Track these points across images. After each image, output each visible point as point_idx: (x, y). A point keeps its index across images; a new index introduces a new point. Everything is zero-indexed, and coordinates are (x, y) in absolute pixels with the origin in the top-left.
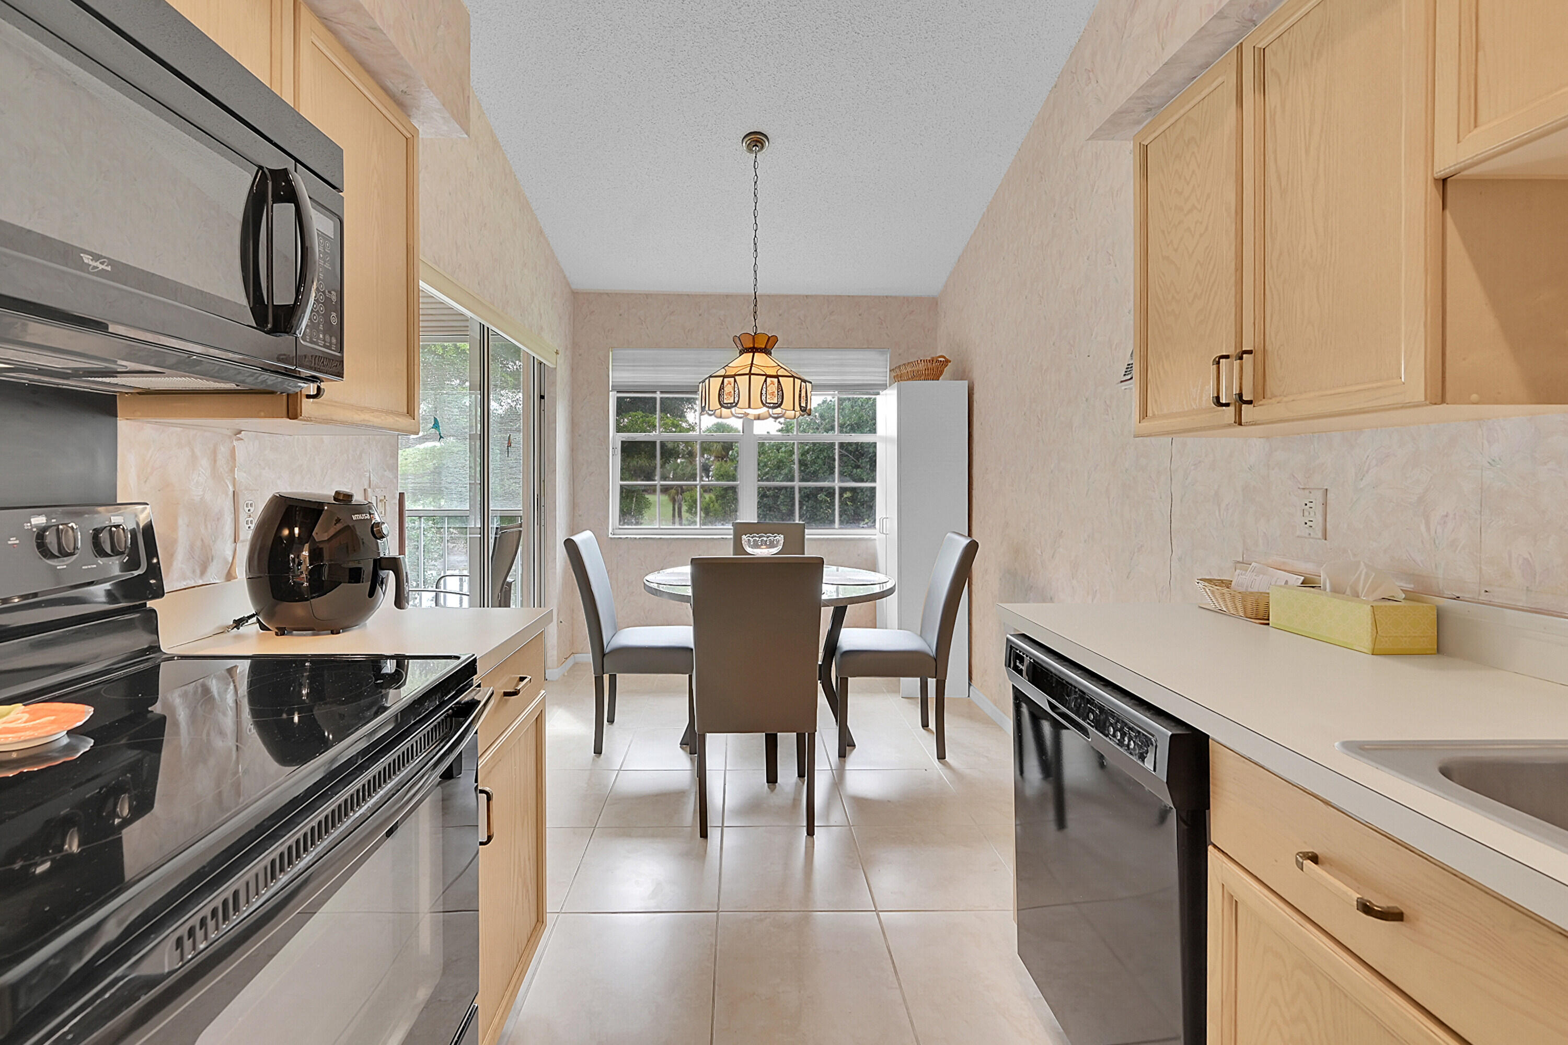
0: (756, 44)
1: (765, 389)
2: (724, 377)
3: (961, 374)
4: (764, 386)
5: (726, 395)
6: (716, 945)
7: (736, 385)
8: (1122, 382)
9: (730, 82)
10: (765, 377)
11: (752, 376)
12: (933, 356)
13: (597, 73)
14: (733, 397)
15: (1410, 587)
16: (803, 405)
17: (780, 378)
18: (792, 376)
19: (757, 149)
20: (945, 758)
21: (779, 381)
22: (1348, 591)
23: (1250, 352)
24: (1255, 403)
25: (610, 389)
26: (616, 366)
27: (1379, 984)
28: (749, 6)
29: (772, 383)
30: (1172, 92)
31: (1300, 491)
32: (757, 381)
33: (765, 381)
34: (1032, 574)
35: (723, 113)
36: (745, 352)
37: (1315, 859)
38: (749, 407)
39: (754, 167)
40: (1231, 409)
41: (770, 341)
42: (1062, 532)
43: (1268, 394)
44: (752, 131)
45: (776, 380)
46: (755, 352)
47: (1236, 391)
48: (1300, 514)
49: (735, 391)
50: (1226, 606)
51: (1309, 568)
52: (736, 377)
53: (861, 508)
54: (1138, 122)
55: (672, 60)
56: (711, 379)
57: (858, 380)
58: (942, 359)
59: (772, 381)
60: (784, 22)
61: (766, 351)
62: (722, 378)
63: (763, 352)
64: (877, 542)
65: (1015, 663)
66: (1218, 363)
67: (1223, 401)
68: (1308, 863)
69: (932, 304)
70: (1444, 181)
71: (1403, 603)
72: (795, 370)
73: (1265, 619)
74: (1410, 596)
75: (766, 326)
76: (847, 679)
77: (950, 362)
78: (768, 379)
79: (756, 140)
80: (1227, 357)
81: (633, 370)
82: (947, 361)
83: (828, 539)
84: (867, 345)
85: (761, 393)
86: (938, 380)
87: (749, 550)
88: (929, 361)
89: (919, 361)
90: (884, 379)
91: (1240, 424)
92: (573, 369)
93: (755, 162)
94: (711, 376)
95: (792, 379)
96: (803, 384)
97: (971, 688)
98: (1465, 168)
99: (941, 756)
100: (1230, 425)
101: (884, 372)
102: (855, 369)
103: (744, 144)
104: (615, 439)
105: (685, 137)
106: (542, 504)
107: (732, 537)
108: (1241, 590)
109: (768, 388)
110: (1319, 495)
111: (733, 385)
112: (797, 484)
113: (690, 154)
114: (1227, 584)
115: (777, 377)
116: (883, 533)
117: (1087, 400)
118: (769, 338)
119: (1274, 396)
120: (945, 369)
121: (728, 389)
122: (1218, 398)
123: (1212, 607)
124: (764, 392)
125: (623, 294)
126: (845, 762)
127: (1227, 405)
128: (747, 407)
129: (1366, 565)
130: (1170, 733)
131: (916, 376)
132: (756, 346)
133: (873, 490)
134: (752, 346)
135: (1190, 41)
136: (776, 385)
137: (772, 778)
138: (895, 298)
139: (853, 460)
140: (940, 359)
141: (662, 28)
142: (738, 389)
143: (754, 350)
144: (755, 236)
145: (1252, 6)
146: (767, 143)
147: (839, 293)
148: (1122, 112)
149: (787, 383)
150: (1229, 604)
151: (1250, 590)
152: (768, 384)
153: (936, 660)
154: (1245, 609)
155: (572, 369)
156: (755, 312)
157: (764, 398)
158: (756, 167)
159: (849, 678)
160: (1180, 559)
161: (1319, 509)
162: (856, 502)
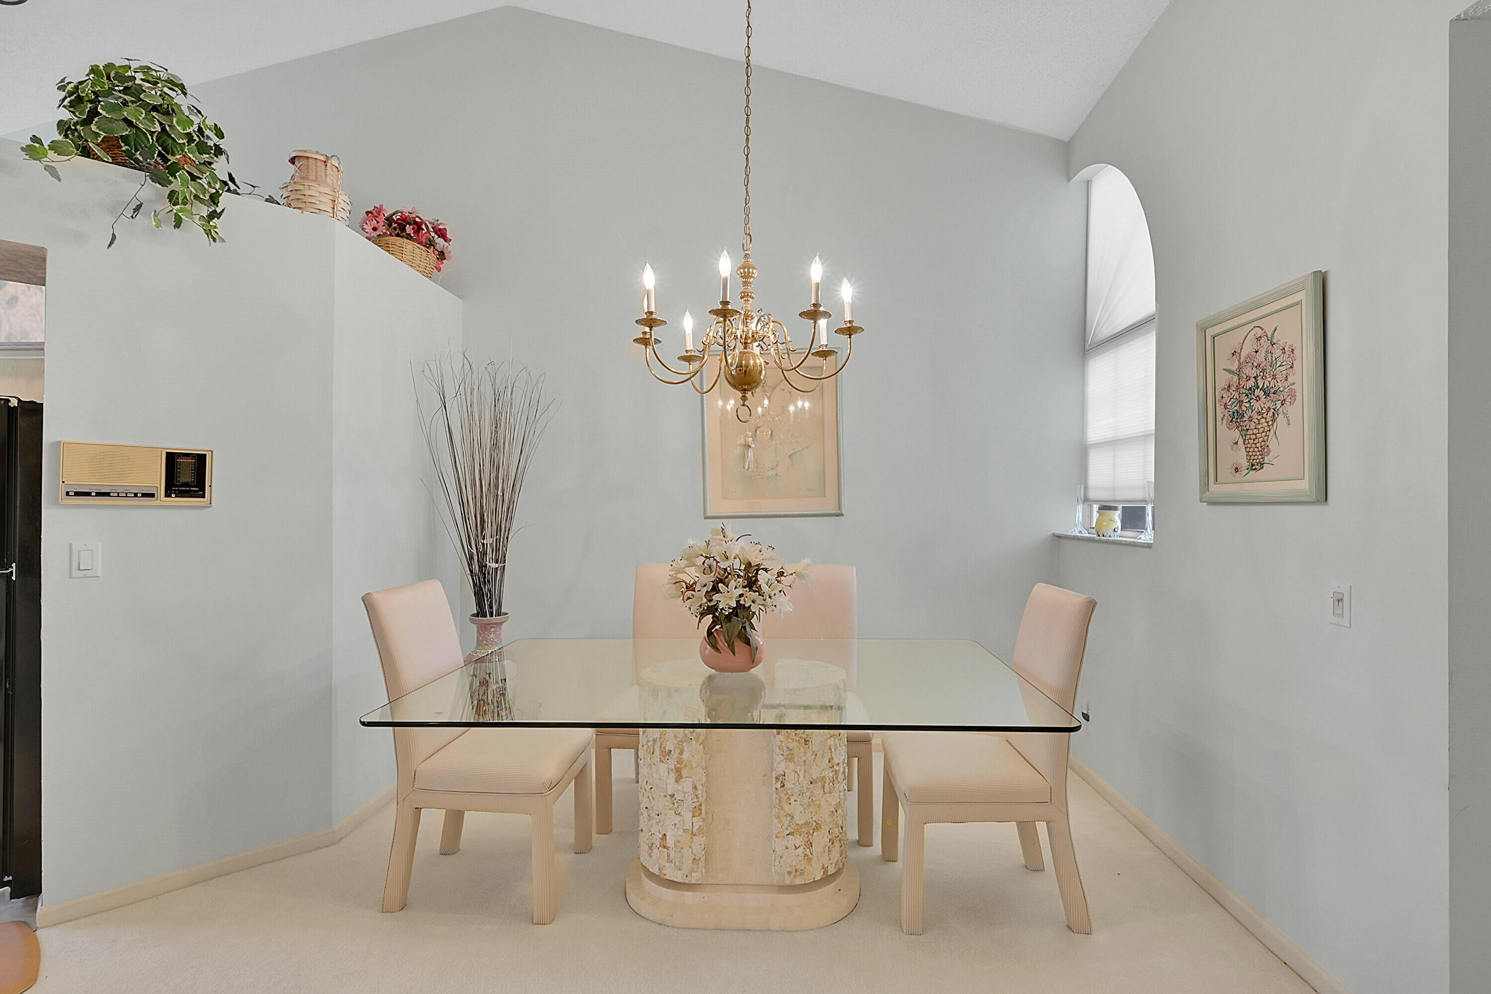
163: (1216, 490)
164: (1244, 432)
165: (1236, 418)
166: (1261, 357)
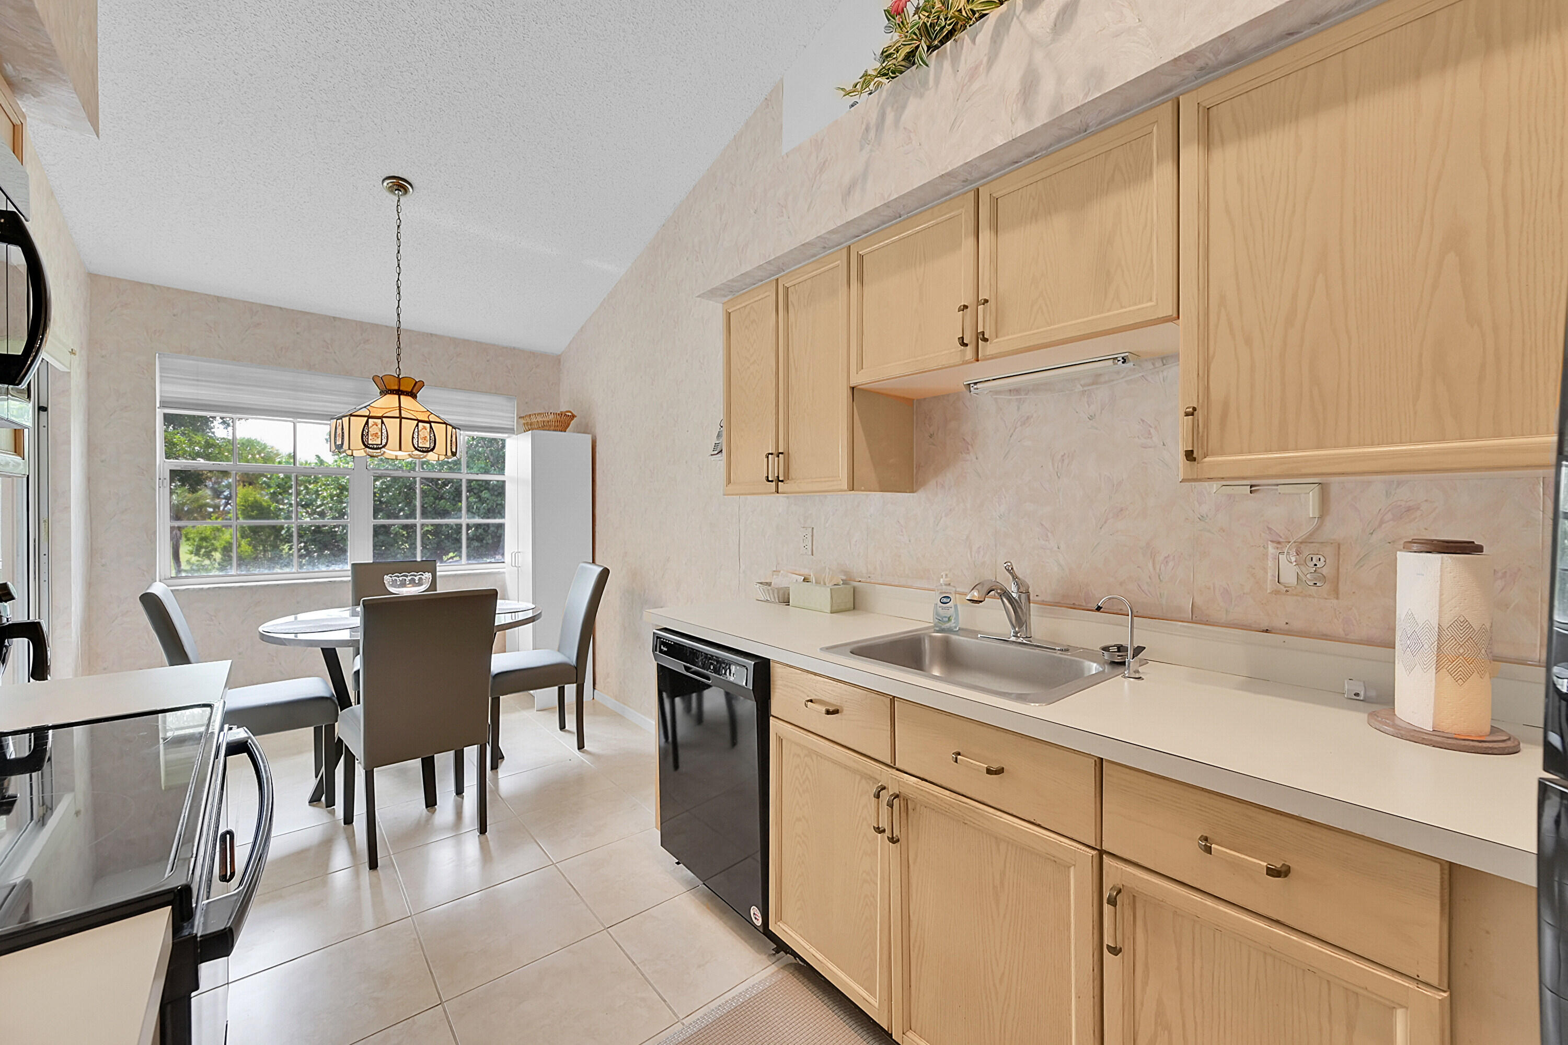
0: (413, 106)
1: (417, 434)
2: (369, 417)
3: (585, 429)
4: (416, 430)
5: (372, 436)
6: (419, 938)
7: (384, 427)
8: (712, 455)
9: (379, 127)
10: (416, 422)
11: (398, 420)
12: (562, 410)
13: (204, 59)
14: (380, 439)
15: (844, 578)
16: (454, 450)
17: (432, 424)
18: (445, 423)
19: (400, 193)
20: (584, 747)
21: (431, 427)
22: (822, 583)
23: (782, 453)
24: (785, 482)
25: (158, 405)
26: (165, 377)
27: (832, 744)
28: (412, 74)
29: (425, 428)
30: (744, 287)
31: (802, 529)
32: (408, 426)
33: (417, 425)
34: (647, 591)
35: (365, 150)
36: (389, 394)
37: (811, 701)
38: (400, 449)
39: (397, 211)
40: (774, 483)
41: (417, 385)
42: (669, 558)
43: (790, 478)
44: (396, 175)
45: (428, 425)
46: (401, 394)
47: (776, 475)
48: (802, 541)
49: (382, 433)
50: (770, 597)
51: (806, 572)
52: (384, 419)
53: (446, 541)
54: (725, 296)
55: (312, 84)
56: (352, 418)
57: (486, 423)
58: (570, 414)
59: (423, 426)
60: (447, 101)
61: (413, 395)
62: (366, 418)
63: (409, 396)
64: (507, 576)
65: (660, 647)
66: (768, 457)
67: (770, 479)
68: (809, 703)
69: (556, 361)
70: (853, 388)
71: (842, 586)
72: (445, 417)
73: (787, 602)
74: (845, 582)
75: (410, 371)
76: (499, 697)
77: (576, 417)
78: (420, 424)
79: (399, 185)
80: (772, 454)
81: (198, 385)
82: (573, 416)
83: (456, 575)
84: (495, 391)
85: (413, 437)
86: (565, 431)
87: (392, 590)
88: (559, 414)
89: (549, 413)
90: (512, 423)
91: (778, 493)
92: (90, 374)
93: (398, 206)
94: (351, 415)
95: (444, 425)
96: (454, 430)
97: (596, 691)
98: (859, 385)
99: (581, 746)
100: (773, 493)
101: (512, 417)
102: (484, 412)
103: (385, 184)
104: (163, 465)
105: (312, 156)
106: (44, 550)
107: (350, 578)
108: (777, 587)
109: (420, 433)
110: (810, 529)
111: (380, 426)
112: (418, 521)
113: (316, 173)
114: (769, 584)
115: (429, 422)
116: (515, 566)
117: (686, 462)
118: (416, 382)
119: (792, 479)
120: (572, 422)
121: (373, 430)
122: (768, 477)
123: (763, 599)
124: (416, 436)
125: (178, 291)
126: (497, 772)
127: (772, 481)
128: (398, 449)
129: (829, 568)
130: (753, 663)
131: (545, 426)
132: (401, 389)
133: (501, 526)
134: (396, 388)
135: (754, 269)
136: (428, 430)
137: (431, 801)
138: (522, 351)
139: (435, 490)
140: (567, 414)
141: (306, 52)
142: (387, 431)
143: (399, 392)
144: (398, 279)
145: (783, 264)
146: (411, 190)
147: (466, 337)
148: (716, 289)
149: (439, 429)
150: (772, 596)
151: (781, 586)
152: (420, 429)
153: (576, 668)
154: (779, 597)
155: (88, 374)
156: (399, 355)
157: (415, 441)
158: (399, 211)
159: (501, 697)
160: (744, 572)
161: (810, 538)
162: (440, 535)
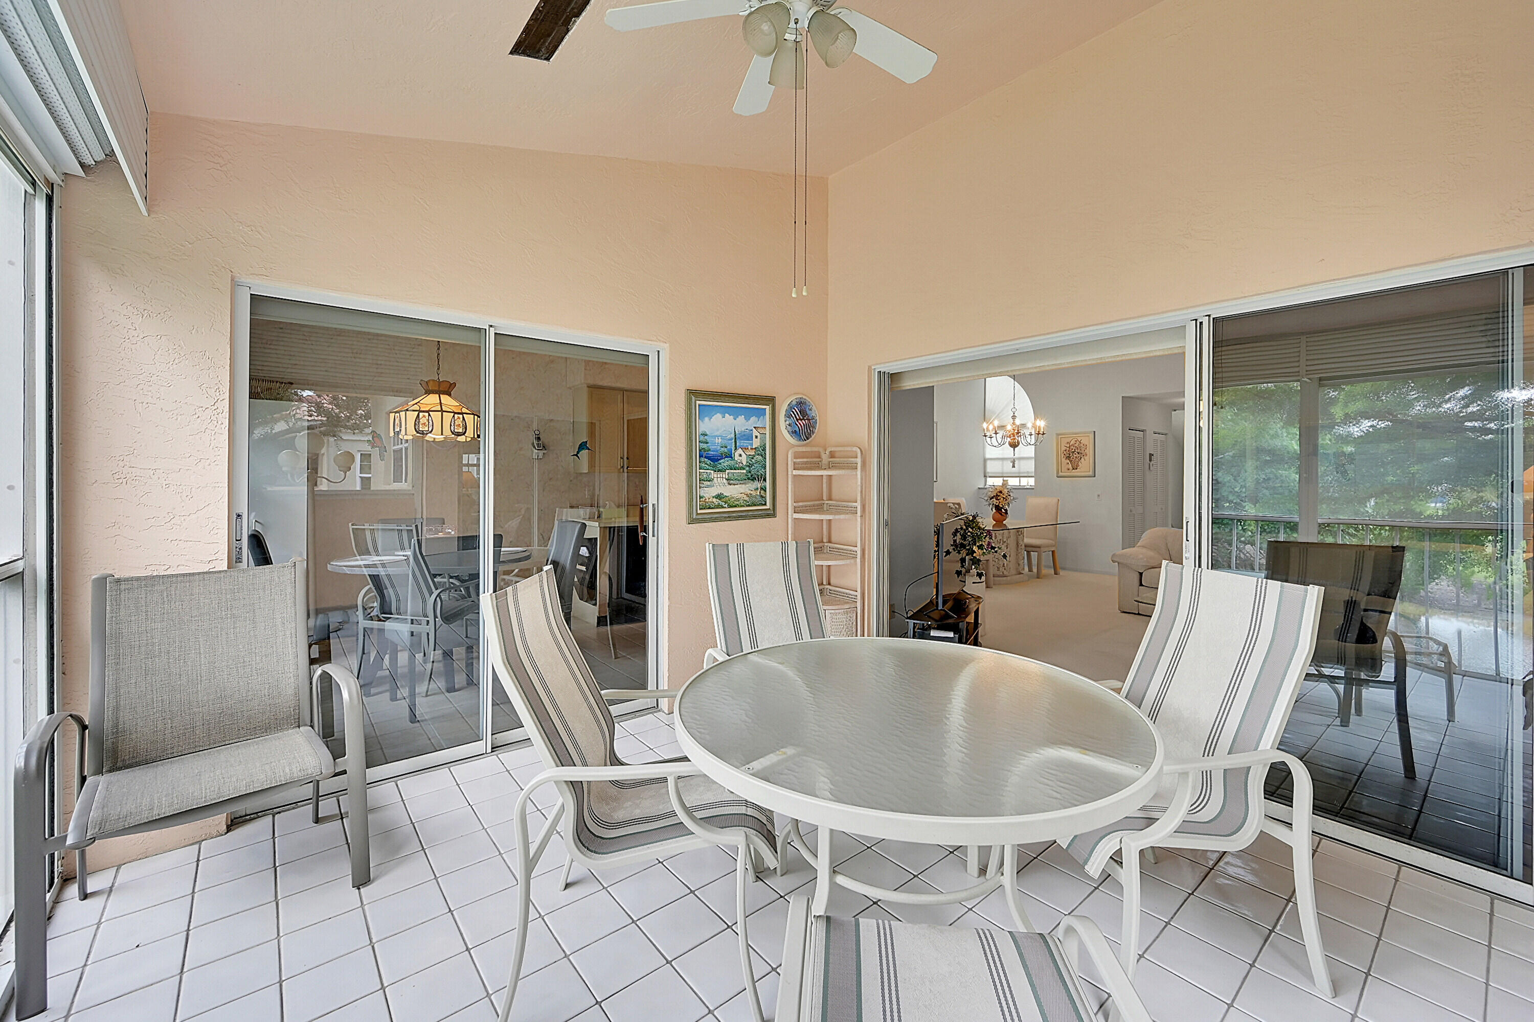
163: (1061, 474)
164: (1071, 461)
165: (1068, 458)
166: (1077, 445)
